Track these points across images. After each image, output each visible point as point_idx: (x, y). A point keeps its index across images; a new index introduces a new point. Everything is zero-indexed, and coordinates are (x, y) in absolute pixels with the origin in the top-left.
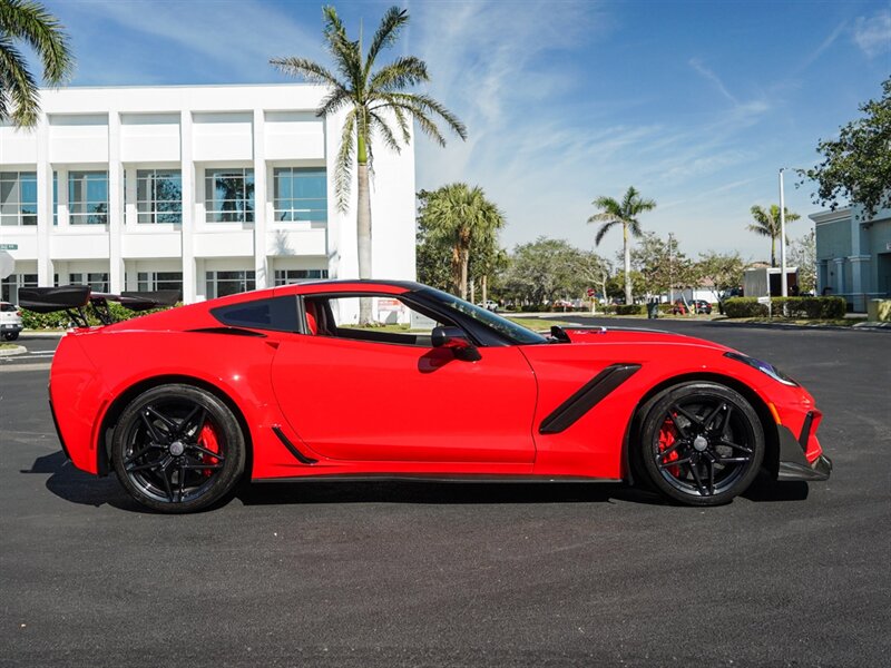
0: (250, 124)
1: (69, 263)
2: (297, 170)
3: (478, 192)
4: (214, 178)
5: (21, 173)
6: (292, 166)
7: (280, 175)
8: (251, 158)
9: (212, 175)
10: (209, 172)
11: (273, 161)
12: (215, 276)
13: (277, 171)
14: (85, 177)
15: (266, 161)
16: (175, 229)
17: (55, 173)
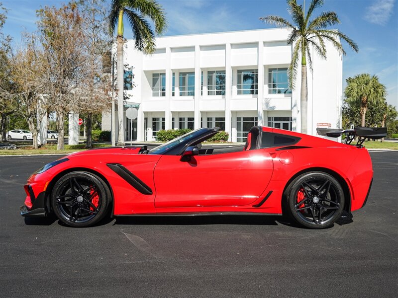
0: (257, 48)
1: (179, 113)
2: (280, 69)
3: (375, 79)
4: (243, 74)
5: (161, 74)
6: (277, 67)
7: (273, 72)
8: (257, 64)
9: (241, 73)
10: (239, 72)
11: (268, 66)
12: (242, 119)
13: (270, 70)
14: (187, 75)
15: (264, 66)
16: (223, 98)
17: (174, 74)
